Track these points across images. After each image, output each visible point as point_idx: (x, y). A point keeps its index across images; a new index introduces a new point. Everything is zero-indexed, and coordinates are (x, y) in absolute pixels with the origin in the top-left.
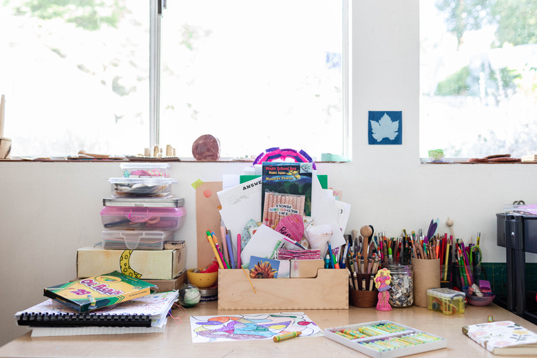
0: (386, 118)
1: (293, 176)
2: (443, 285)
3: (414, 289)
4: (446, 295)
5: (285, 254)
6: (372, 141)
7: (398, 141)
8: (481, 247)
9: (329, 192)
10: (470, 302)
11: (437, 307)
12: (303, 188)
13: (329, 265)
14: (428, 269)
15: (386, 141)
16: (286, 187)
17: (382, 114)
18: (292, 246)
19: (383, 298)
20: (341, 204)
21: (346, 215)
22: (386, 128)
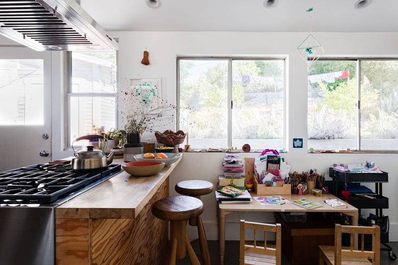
0: (298, 141)
1: (275, 159)
2: (315, 188)
3: (308, 189)
4: (318, 191)
5: (275, 180)
6: (294, 147)
7: (301, 147)
8: (325, 177)
9: (285, 163)
10: (323, 192)
11: (315, 194)
12: (278, 162)
13: (286, 183)
14: (312, 184)
15: (298, 147)
16: (273, 162)
17: (297, 139)
18: (276, 178)
19: (300, 191)
20: (288, 166)
21: (289, 169)
22: (298, 143)
